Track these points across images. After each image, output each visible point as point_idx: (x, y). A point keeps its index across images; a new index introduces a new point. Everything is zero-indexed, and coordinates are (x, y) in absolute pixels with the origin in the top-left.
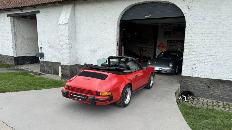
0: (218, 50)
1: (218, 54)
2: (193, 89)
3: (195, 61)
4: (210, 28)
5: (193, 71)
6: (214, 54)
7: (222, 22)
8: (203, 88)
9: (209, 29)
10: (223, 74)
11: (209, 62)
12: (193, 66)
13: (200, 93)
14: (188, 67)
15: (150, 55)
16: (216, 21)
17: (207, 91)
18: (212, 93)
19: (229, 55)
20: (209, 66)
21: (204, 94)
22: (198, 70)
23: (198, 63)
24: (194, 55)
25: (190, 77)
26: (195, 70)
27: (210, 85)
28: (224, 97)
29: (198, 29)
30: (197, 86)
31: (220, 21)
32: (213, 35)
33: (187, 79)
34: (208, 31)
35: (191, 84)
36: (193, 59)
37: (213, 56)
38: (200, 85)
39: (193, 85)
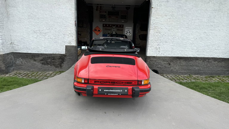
0: (178, 31)
1: (178, 34)
2: (157, 67)
3: (159, 42)
4: (173, 10)
5: (157, 51)
6: (174, 34)
7: (182, 6)
8: (165, 65)
9: (171, 11)
10: (180, 51)
11: (170, 42)
12: (157, 46)
13: (163, 70)
14: (152, 47)
15: (86, 39)
16: (177, 4)
17: (168, 68)
18: (172, 69)
19: (185, 35)
20: (170, 45)
21: (166, 71)
22: (162, 49)
23: (161, 44)
24: (159, 36)
25: (154, 56)
26: (159, 50)
27: (170, 62)
28: (181, 71)
29: (163, 11)
30: (160, 64)
31: (180, 5)
32: (174, 18)
33: (152, 59)
34: (171, 13)
35: (155, 63)
36: (157, 40)
37: (173, 37)
38: (163, 63)
39: (157, 64)
